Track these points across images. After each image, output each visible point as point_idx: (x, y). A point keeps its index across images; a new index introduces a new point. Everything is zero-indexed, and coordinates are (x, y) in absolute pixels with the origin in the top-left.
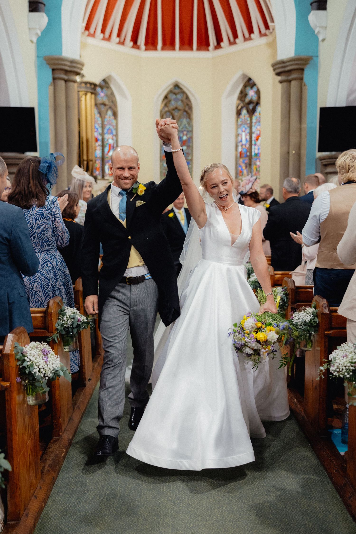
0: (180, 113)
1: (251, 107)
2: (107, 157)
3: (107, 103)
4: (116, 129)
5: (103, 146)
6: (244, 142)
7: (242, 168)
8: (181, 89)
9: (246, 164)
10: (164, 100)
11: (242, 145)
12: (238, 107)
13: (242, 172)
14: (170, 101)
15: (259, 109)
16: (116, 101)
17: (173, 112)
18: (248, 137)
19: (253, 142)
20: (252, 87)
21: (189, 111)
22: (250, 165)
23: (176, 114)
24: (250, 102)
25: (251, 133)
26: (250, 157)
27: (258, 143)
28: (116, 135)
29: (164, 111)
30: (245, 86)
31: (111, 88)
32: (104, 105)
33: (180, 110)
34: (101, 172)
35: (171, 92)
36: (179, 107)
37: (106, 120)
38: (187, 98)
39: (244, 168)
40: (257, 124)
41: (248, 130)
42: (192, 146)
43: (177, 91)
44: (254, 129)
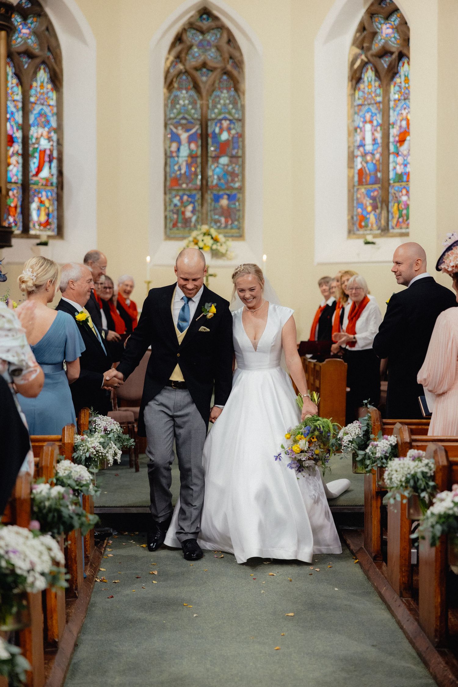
0: (213, 76)
1: (385, 62)
2: (36, 183)
3: (36, 50)
4: (59, 115)
5: (26, 156)
6: (369, 147)
7: (364, 209)
8: (216, 18)
9: (374, 199)
10: (173, 45)
11: (364, 155)
12: (353, 63)
13: (363, 218)
14: (190, 47)
15: (403, 69)
16: (58, 46)
17: (197, 74)
18: (378, 135)
19: (392, 148)
20: (387, 18)
21: (235, 73)
22: (385, 202)
23: (204, 79)
24: (385, 52)
25: (386, 126)
26: (385, 184)
27: (404, 149)
28: (59, 130)
29: (173, 72)
30: (371, 14)
31: (46, 16)
32: (30, 55)
33: (212, 70)
34: (19, 218)
35: (191, 26)
36: (211, 64)
37: (33, 92)
38: (231, 40)
39: (369, 209)
40: (400, 104)
41: (378, 119)
42: (243, 157)
43: (206, 24)
44: (393, 117)
